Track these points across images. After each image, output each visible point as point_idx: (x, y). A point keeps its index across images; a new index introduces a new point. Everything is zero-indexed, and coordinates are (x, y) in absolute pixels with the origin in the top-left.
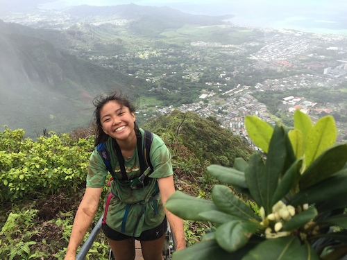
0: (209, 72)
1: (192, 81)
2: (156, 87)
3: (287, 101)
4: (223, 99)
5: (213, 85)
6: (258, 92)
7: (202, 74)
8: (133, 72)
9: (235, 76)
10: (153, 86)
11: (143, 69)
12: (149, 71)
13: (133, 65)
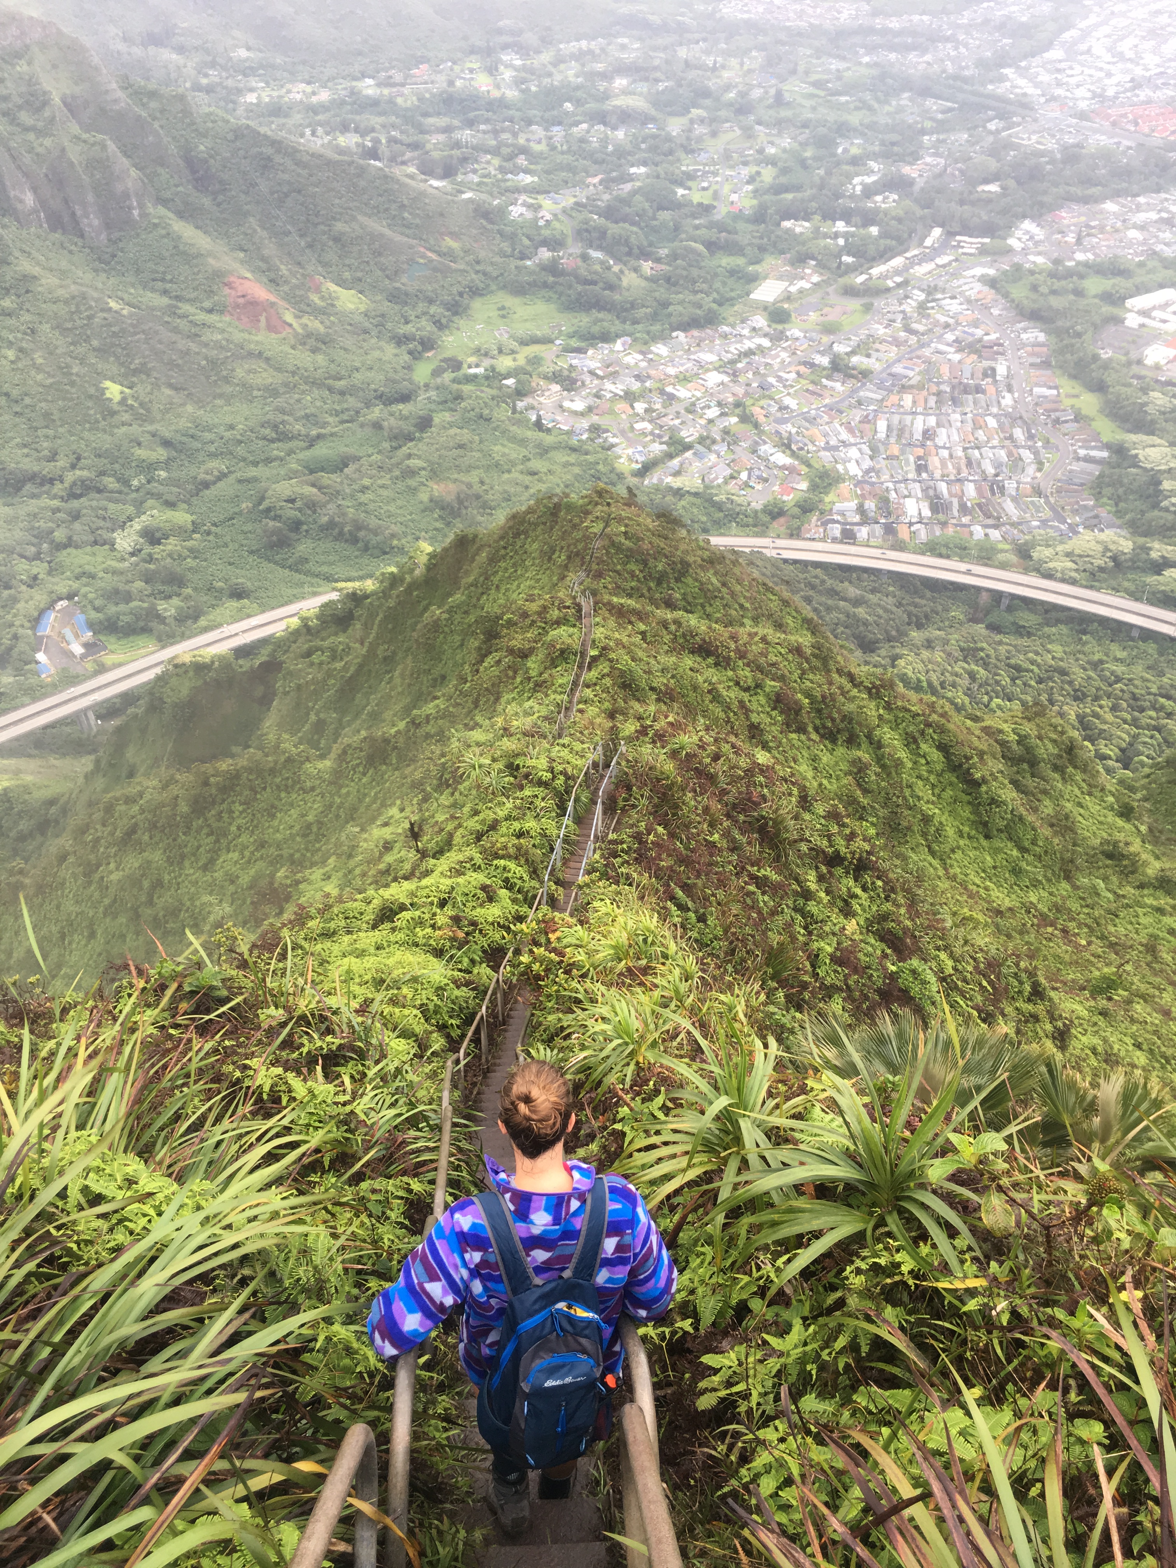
0: (803, 164)
1: (721, 212)
2: (554, 244)
3: (1145, 313)
4: (854, 304)
5: (816, 230)
6: (1017, 268)
7: (768, 175)
8: (448, 172)
9: (920, 183)
10: (545, 243)
11: (495, 152)
12: (522, 161)
13: (448, 130)
